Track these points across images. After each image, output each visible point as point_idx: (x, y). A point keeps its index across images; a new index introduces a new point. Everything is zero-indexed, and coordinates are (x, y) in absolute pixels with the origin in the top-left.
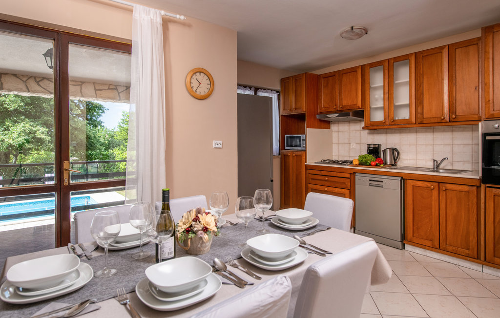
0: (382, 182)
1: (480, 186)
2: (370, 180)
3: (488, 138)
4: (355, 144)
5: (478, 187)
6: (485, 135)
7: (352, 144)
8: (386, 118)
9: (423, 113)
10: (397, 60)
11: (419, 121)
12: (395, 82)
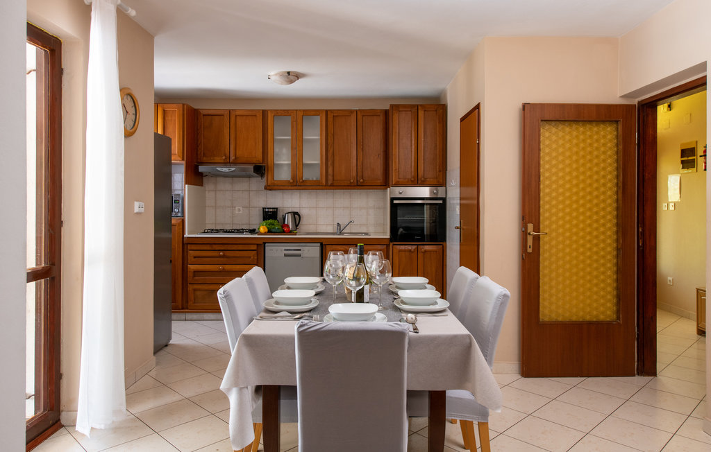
0: (300, 250)
1: (389, 245)
2: (285, 250)
3: (395, 202)
4: (241, 208)
5: (388, 246)
6: (392, 199)
7: (237, 208)
8: (294, 177)
9: (333, 176)
10: (307, 113)
11: (330, 183)
12: (304, 137)
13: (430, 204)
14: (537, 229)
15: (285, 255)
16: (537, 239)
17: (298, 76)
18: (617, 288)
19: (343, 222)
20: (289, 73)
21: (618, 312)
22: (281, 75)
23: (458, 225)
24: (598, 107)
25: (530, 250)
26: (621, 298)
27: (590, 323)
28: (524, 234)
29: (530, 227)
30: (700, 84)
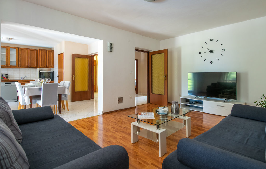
3: (40, 71)
8: (7, 64)
9: (21, 65)
10: (11, 48)
11: (19, 66)
12: (11, 54)
13: (45, 72)
14: (74, 76)
15: (5, 85)
16: (74, 77)
17: (12, 39)
18: (88, 85)
19: (23, 77)
20: (10, 38)
21: (88, 89)
22: (7, 38)
23: (58, 76)
24: (85, 56)
25: (73, 79)
26: (88, 87)
27: (84, 91)
28: (72, 77)
29: (73, 75)
30: (97, 55)
